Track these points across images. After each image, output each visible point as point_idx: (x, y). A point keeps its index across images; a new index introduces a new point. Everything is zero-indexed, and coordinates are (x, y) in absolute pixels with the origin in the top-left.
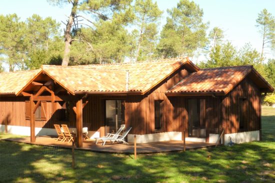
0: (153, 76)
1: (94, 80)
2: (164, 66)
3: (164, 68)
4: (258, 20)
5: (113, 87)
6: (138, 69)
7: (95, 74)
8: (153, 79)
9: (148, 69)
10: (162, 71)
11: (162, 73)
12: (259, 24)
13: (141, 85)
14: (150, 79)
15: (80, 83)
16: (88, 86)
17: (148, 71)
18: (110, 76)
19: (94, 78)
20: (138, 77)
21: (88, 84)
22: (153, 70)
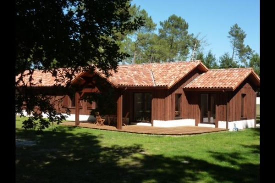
0: (174, 75)
1: (129, 77)
2: (181, 67)
3: (182, 68)
4: (231, 33)
5: (144, 82)
6: (160, 69)
7: (129, 72)
8: (176, 77)
9: (169, 69)
10: (181, 71)
11: (182, 72)
12: (231, 36)
13: (166, 81)
14: (172, 77)
15: (121, 78)
16: (126, 81)
17: (169, 71)
18: (139, 74)
19: (129, 75)
20: (162, 75)
21: (126, 79)
22: (173, 70)
